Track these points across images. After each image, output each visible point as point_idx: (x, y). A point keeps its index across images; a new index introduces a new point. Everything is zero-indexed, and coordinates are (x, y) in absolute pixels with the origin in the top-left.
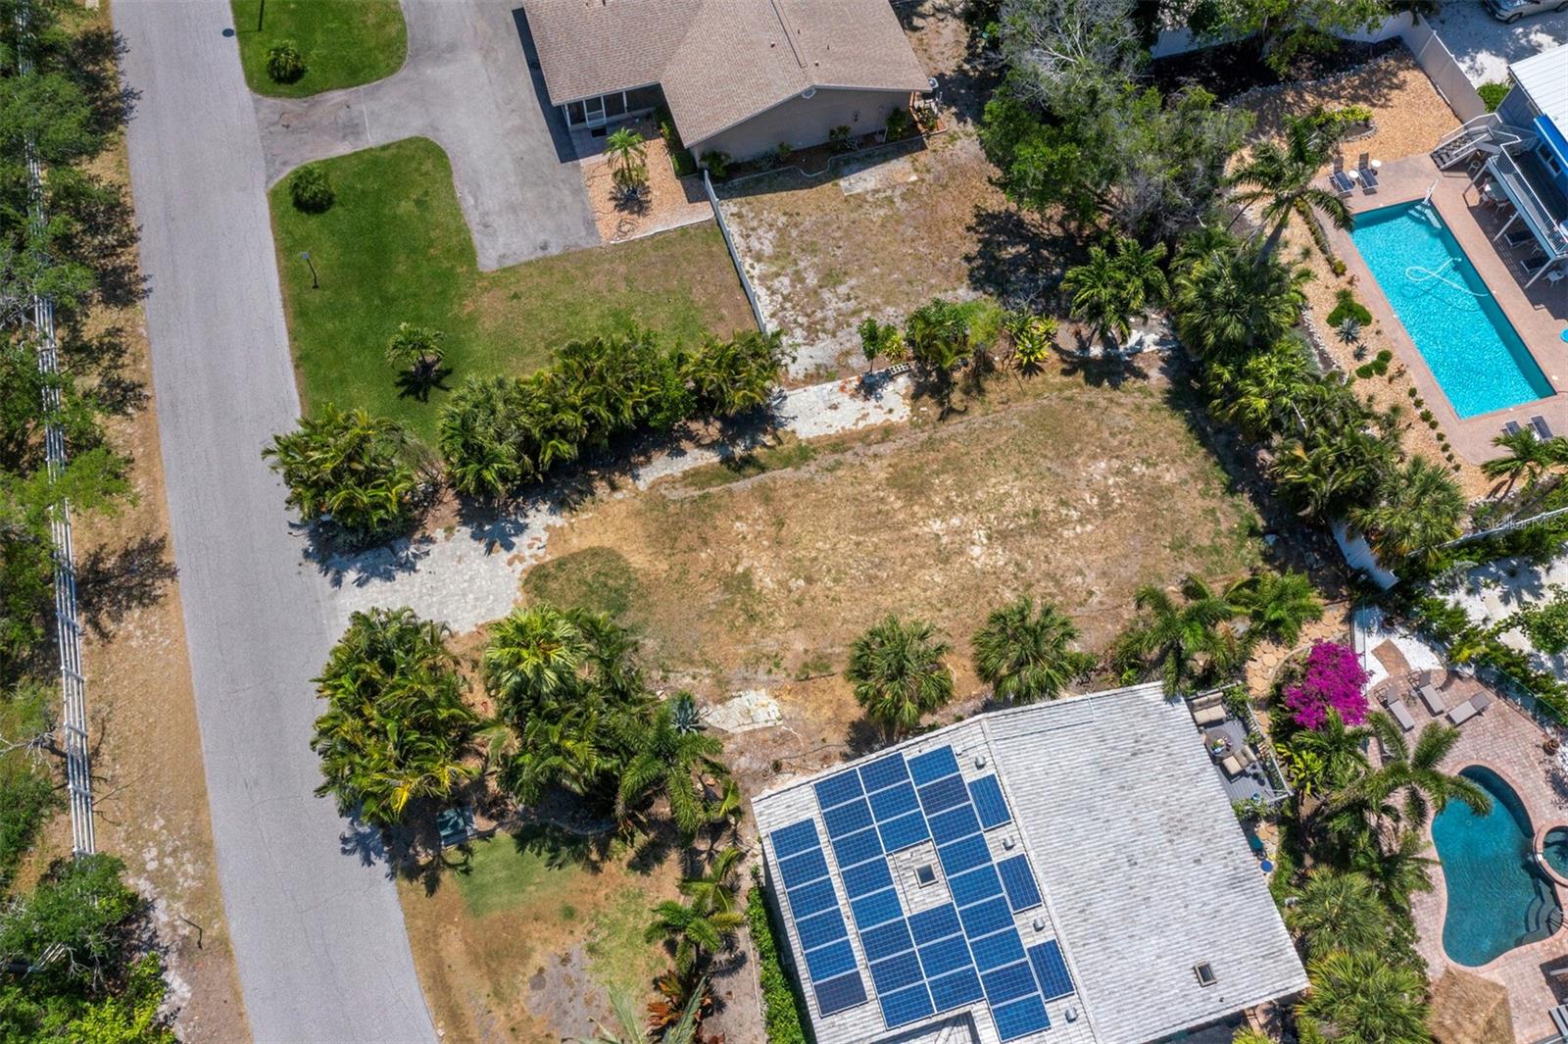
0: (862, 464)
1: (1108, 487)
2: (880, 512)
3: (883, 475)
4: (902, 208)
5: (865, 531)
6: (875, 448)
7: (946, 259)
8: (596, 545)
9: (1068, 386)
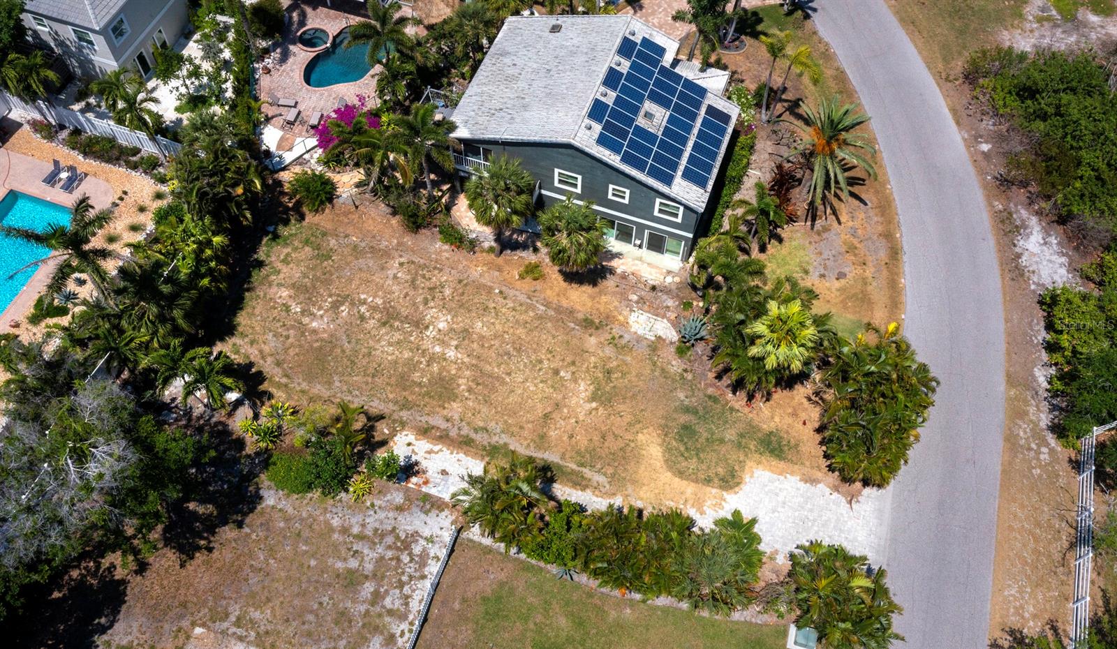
0: (462, 420)
1: (326, 311)
2: (478, 384)
3: (455, 405)
4: (237, 607)
5: (498, 378)
6: (444, 425)
7: (254, 536)
8: (677, 480)
9: (279, 386)
